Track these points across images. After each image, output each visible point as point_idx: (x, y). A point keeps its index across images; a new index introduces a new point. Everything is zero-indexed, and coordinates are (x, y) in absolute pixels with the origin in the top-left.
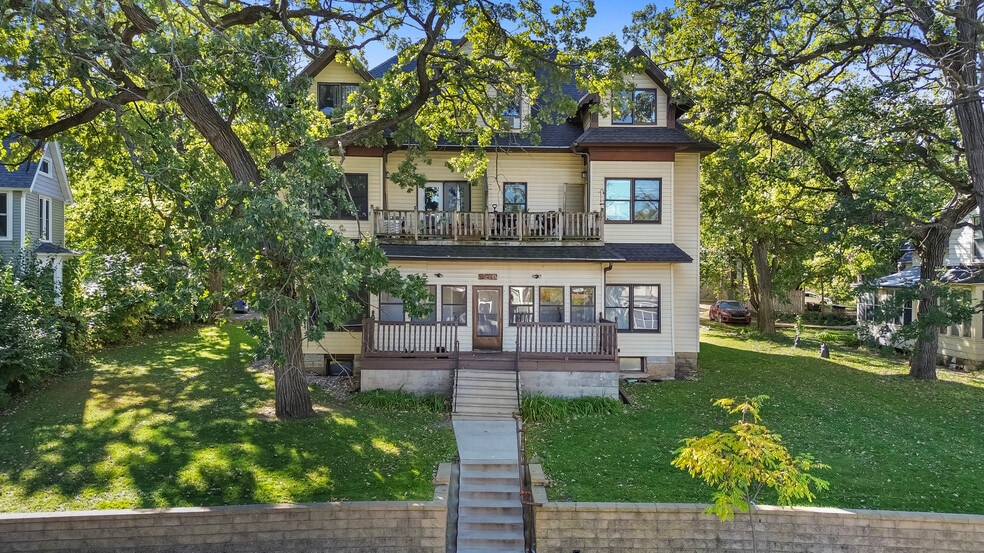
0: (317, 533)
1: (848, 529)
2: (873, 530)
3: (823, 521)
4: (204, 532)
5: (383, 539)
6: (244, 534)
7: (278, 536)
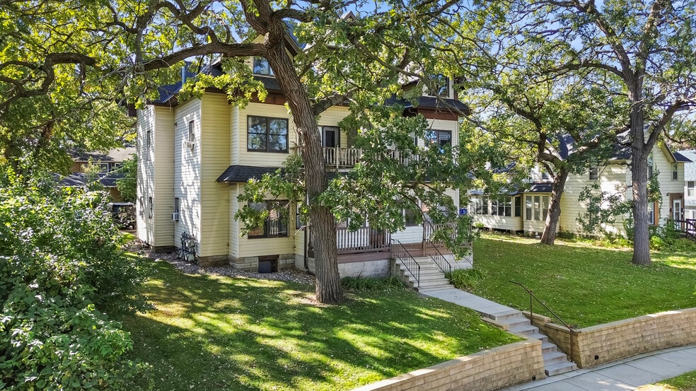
0: (489, 372)
1: (682, 320)
2: (690, 318)
3: (675, 318)
4: (437, 385)
5: (517, 368)
6: (456, 381)
7: (471, 379)
